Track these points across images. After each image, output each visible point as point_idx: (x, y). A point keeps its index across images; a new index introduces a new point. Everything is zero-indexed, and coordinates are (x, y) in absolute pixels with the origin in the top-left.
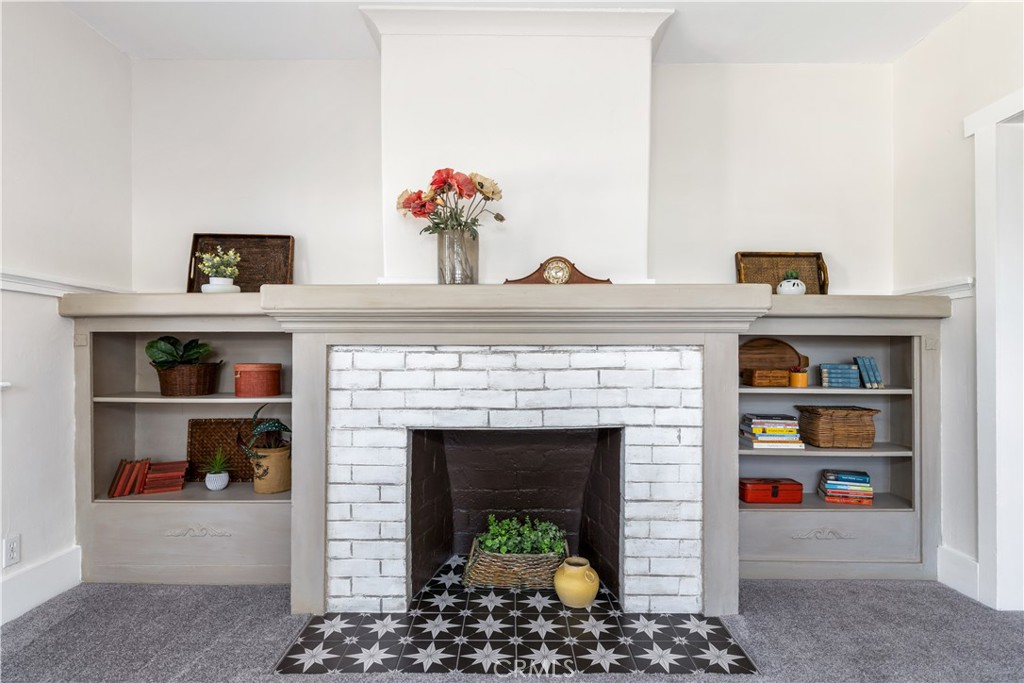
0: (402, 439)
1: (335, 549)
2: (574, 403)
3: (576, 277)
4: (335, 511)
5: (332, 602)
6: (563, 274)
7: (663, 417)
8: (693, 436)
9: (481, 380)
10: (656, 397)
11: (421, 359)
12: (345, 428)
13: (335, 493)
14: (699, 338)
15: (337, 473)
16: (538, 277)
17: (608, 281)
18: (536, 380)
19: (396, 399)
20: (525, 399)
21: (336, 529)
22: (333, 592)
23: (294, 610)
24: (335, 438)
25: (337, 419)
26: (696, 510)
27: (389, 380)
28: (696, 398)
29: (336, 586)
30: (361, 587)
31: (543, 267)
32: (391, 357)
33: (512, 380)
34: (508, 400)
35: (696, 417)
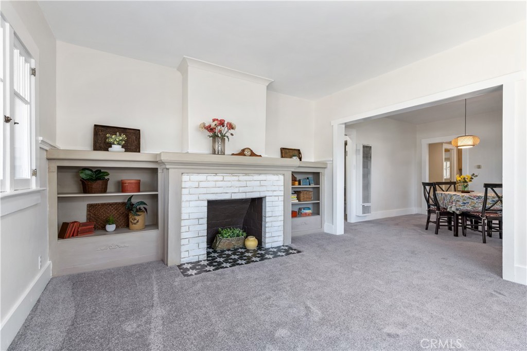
0: (206, 204)
1: (183, 242)
2: (254, 190)
3: (253, 154)
4: (183, 229)
5: (182, 260)
6: (249, 153)
7: (275, 193)
8: (282, 198)
9: (229, 184)
10: (274, 188)
11: (212, 178)
12: (187, 201)
13: (183, 223)
14: (283, 172)
15: (184, 216)
16: (242, 153)
17: (260, 156)
18: (244, 184)
19: (204, 191)
20: (242, 189)
21: (184, 235)
22: (182, 257)
23: (169, 265)
24: (183, 204)
25: (184, 198)
26: (282, 218)
27: (202, 185)
28: (282, 188)
29: (184, 254)
30: (192, 253)
31: (243, 150)
32: (202, 177)
33: (238, 184)
34: (236, 190)
35: (282, 193)
